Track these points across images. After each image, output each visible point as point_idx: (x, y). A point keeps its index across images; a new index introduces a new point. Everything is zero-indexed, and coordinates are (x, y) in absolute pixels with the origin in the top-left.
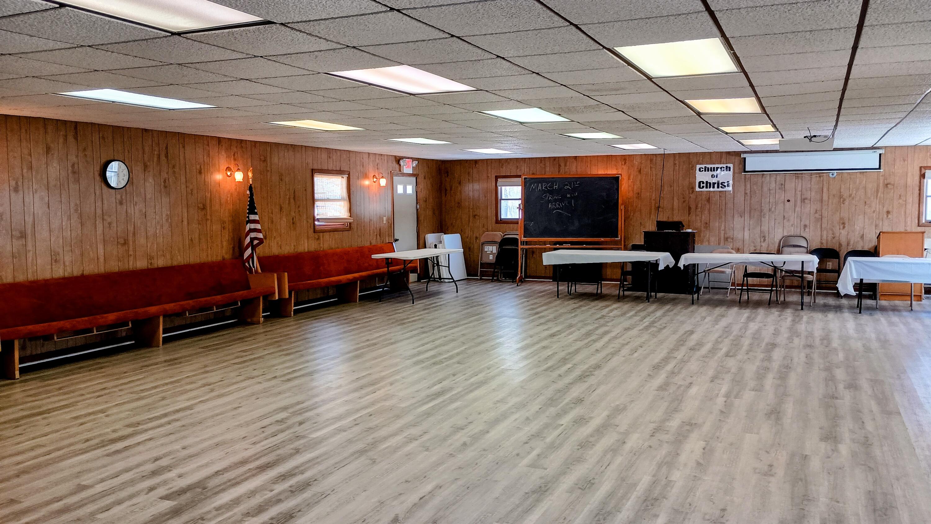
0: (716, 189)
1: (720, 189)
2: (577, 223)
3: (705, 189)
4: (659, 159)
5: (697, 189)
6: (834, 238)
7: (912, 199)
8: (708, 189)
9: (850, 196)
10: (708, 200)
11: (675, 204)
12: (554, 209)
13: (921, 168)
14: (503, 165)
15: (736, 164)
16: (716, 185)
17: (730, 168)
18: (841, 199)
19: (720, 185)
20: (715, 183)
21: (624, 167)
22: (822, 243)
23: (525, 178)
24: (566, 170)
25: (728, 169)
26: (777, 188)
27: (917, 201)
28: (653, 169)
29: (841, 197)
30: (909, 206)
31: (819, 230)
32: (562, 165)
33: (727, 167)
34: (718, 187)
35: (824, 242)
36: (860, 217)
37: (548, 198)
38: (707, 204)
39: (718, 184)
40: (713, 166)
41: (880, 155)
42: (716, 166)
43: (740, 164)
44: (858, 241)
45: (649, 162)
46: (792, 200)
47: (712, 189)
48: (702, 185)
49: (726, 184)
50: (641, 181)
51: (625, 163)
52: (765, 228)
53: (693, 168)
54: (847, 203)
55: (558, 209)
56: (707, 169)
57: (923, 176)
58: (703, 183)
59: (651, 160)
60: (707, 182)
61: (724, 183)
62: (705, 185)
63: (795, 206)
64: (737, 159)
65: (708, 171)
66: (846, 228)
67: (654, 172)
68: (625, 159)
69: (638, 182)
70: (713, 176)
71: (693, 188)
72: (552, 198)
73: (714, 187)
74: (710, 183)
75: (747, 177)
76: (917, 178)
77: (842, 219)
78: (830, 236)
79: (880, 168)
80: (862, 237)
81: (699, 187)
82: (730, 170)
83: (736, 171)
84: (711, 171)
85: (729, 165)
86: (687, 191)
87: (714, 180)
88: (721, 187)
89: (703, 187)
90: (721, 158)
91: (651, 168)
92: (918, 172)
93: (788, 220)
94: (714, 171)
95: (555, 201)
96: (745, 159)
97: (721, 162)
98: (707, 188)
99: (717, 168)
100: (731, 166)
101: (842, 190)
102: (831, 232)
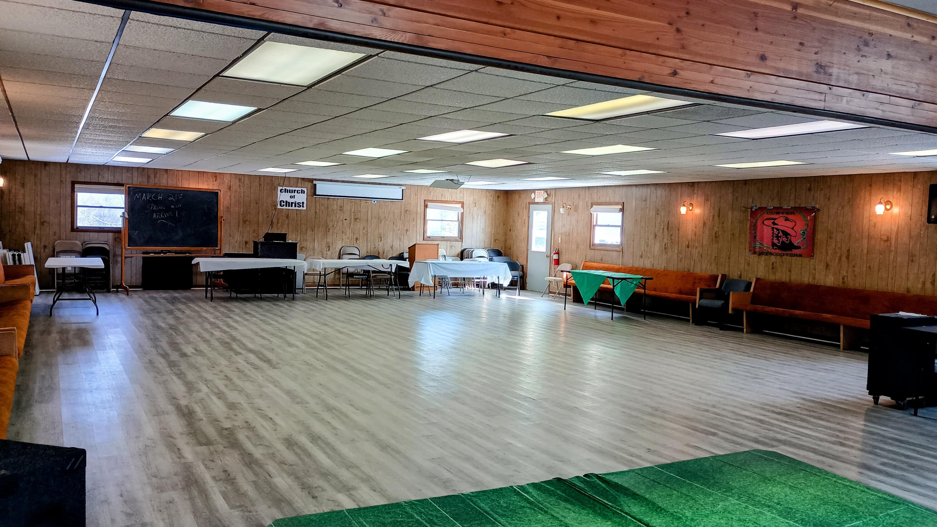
0: (293, 208)
1: (297, 208)
2: (181, 234)
3: (284, 207)
4: (247, 179)
5: (279, 207)
6: (375, 248)
7: (420, 222)
8: (288, 208)
9: (385, 218)
10: (287, 217)
11: (260, 218)
12: (159, 219)
13: (425, 200)
14: (81, 170)
15: (309, 188)
16: (293, 205)
17: (304, 191)
18: (379, 220)
19: (297, 205)
20: (293, 203)
21: (215, 183)
22: (367, 252)
23: (129, 187)
24: (156, 181)
25: (303, 192)
26: (338, 209)
27: (423, 223)
28: (242, 187)
29: (379, 218)
30: (418, 226)
31: (366, 242)
32: (152, 176)
33: (302, 190)
34: (295, 206)
35: (369, 251)
36: (391, 233)
37: (153, 208)
38: (287, 220)
39: (295, 203)
40: (291, 189)
41: (403, 190)
42: (294, 189)
43: (311, 189)
44: (390, 250)
45: (238, 180)
46: (348, 219)
47: (290, 208)
48: (282, 204)
49: (301, 204)
50: (230, 196)
51: (216, 180)
52: (329, 240)
53: (275, 189)
54: (383, 223)
55: (162, 219)
56: (286, 191)
57: (426, 206)
58: (284, 202)
59: (240, 180)
60: (286, 201)
61: (300, 203)
62: (285, 204)
63: (350, 224)
64: (310, 185)
65: (288, 192)
66: (382, 241)
67: (242, 190)
68: (216, 176)
69: (228, 198)
70: (291, 197)
71: (275, 206)
72: (156, 208)
73: (292, 206)
74: (289, 203)
75: (317, 199)
76: (423, 207)
77: (380, 234)
78: (373, 247)
79: (402, 199)
80: (392, 247)
81: (281, 205)
82: (304, 193)
83: (309, 194)
84: (290, 192)
85: (303, 189)
86: (271, 208)
87: (292, 200)
88: (298, 206)
89: (284, 205)
90: (297, 183)
91: (239, 186)
92: (423, 204)
93: (346, 235)
94: (292, 193)
95: (160, 211)
96: (315, 185)
97: (297, 185)
98: (286, 206)
99: (295, 191)
100: (305, 189)
101: (380, 214)
102: (373, 244)
